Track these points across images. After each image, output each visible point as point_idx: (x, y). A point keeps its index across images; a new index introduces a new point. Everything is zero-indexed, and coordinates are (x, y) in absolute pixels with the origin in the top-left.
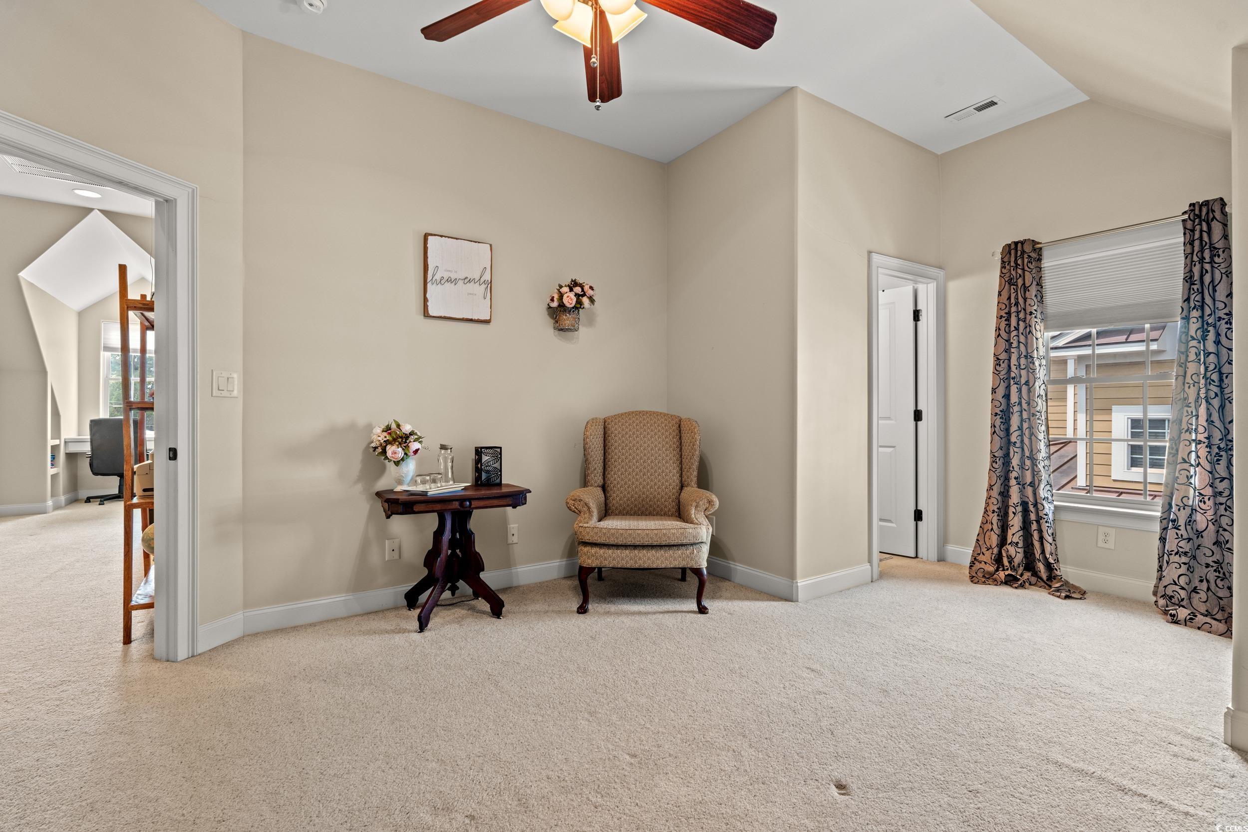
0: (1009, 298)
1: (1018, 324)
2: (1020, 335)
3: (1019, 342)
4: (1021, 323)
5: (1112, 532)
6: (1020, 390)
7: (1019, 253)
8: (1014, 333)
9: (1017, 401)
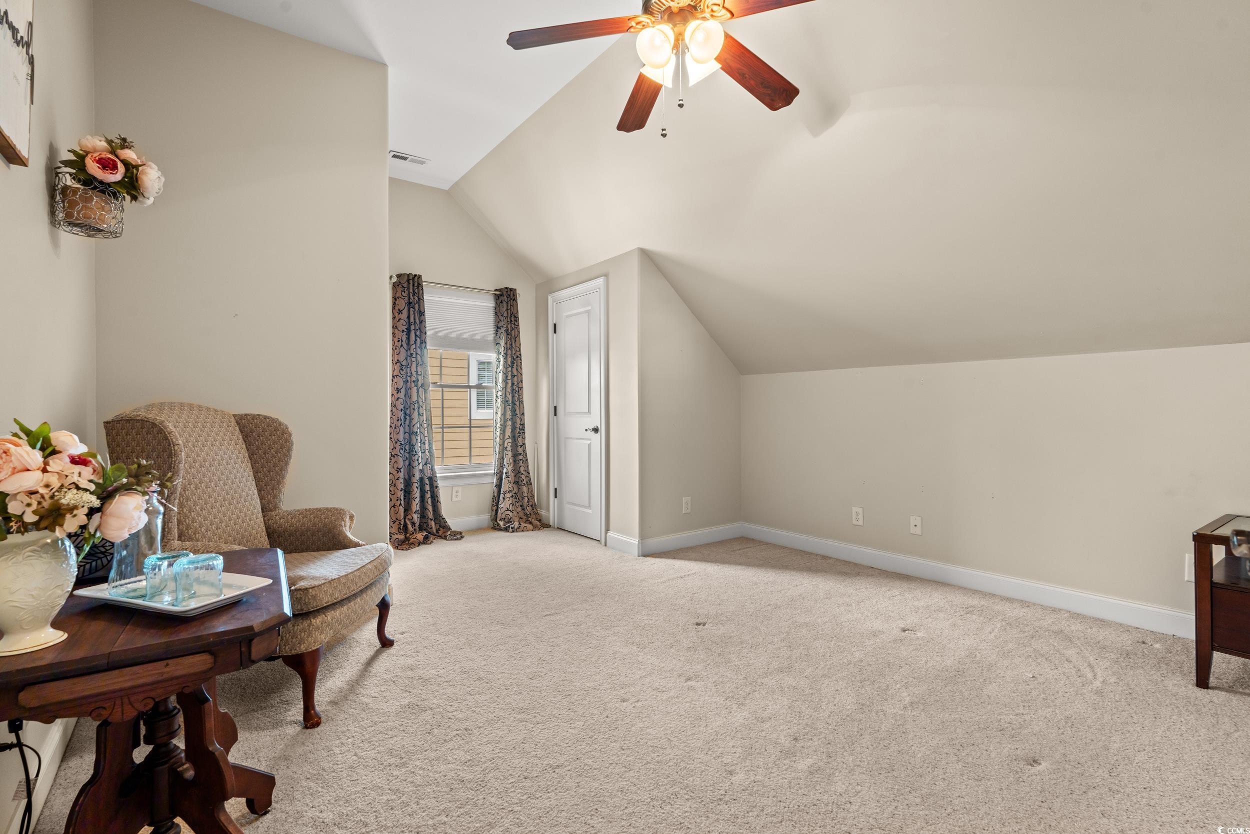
0: (409, 317)
1: (416, 340)
2: (418, 348)
3: (417, 354)
4: (418, 339)
5: (460, 489)
6: (418, 392)
7: (416, 285)
8: (414, 346)
9: (416, 399)
